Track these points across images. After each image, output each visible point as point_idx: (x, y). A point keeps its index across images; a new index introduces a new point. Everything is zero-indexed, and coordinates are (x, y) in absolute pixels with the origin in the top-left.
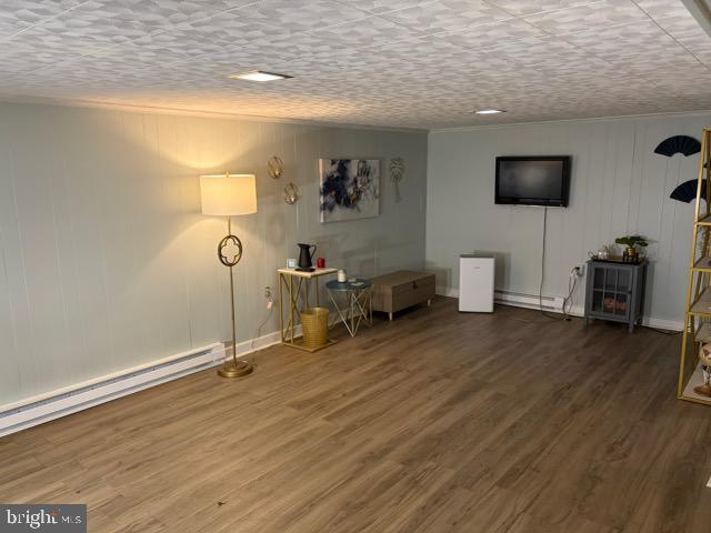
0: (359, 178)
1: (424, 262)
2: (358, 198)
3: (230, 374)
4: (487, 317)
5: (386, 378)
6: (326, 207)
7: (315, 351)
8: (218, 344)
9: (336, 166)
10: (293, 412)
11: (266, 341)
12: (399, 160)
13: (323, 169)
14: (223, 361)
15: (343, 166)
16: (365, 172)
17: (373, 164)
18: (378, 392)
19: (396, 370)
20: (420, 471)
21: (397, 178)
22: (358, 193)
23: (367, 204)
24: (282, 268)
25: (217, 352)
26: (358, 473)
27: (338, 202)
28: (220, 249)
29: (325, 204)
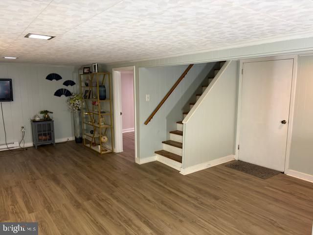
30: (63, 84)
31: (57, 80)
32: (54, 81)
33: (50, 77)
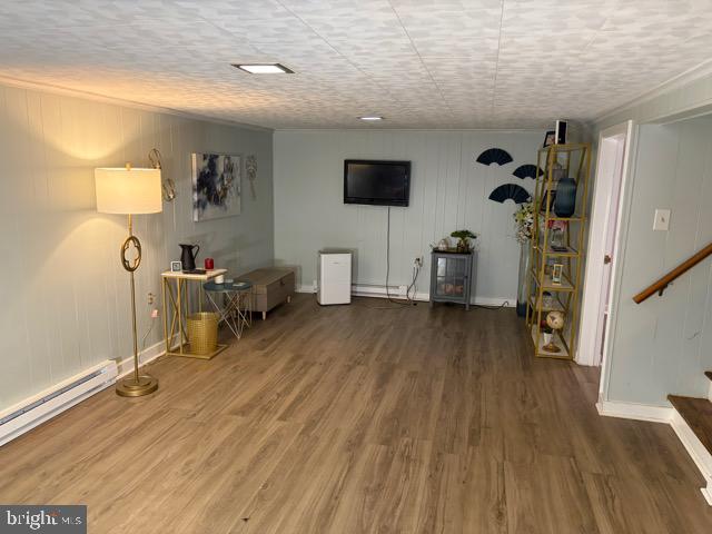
0: (225, 175)
1: (273, 261)
2: (225, 196)
3: (135, 393)
4: (347, 308)
5: (305, 373)
6: (200, 205)
7: (212, 358)
8: (108, 362)
9: (206, 162)
10: (239, 420)
11: (151, 353)
12: (253, 157)
13: (195, 163)
14: (114, 382)
15: (212, 161)
16: (229, 169)
17: (235, 160)
18: (309, 387)
19: (308, 365)
20: (403, 448)
21: (252, 175)
22: (225, 189)
23: (232, 201)
24: (165, 271)
25: (108, 371)
26: (352, 462)
27: (209, 199)
28: (123, 251)
29: (199, 201)
30: (515, 174)
31: (500, 164)
32: (494, 165)
33: (486, 158)
